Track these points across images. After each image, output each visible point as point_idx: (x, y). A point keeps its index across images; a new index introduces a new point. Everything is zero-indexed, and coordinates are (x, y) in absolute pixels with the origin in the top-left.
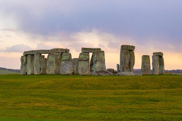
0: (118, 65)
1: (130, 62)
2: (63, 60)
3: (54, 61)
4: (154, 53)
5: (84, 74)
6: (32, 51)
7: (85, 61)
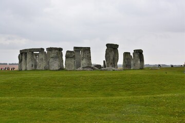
0: (104, 61)
1: (114, 59)
2: (52, 57)
3: (44, 58)
4: (134, 51)
5: (70, 69)
6: (26, 50)
7: (71, 58)
